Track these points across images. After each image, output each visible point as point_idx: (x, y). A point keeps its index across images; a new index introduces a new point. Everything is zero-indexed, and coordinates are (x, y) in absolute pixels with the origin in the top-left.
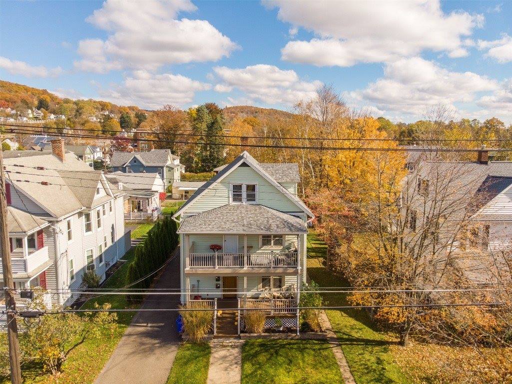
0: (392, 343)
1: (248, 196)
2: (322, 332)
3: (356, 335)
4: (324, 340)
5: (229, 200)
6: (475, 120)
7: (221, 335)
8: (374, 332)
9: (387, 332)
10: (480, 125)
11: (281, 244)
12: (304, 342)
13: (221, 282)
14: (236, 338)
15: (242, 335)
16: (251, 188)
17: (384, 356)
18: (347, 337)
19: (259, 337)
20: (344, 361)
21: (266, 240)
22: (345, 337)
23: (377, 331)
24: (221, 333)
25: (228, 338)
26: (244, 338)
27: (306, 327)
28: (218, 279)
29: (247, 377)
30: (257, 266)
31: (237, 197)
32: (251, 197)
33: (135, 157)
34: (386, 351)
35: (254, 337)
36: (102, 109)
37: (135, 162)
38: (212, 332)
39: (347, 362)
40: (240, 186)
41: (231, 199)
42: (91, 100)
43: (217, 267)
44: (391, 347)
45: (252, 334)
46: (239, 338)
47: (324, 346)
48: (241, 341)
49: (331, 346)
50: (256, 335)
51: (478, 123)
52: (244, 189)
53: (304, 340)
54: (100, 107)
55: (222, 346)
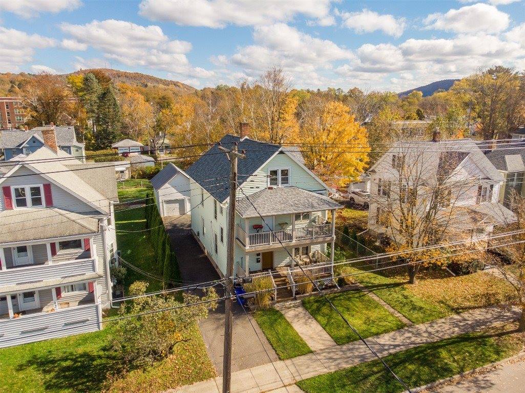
0: (405, 283)
1: (283, 179)
2: (353, 284)
3: (377, 282)
4: (358, 290)
5: (267, 184)
6: (340, 89)
7: (280, 299)
8: (386, 278)
9: (394, 276)
10: (343, 94)
11: (308, 218)
12: (345, 293)
13: (260, 257)
14: (292, 300)
15: (297, 296)
16: (285, 173)
17: (406, 293)
18: (371, 285)
19: (311, 295)
20: (382, 301)
21: (298, 216)
22: (370, 285)
23: (388, 277)
24: (280, 298)
25: (286, 301)
26: (300, 298)
27: (342, 282)
28: (258, 255)
29: (326, 326)
30: (303, 239)
31: (274, 181)
32: (285, 180)
33: (33, 137)
34: (404, 289)
35: (307, 296)
37: (34, 142)
38: (272, 299)
39: (385, 302)
40: (276, 171)
41: (269, 183)
43: (271, 243)
44: (405, 286)
45: (305, 295)
46: (295, 299)
47: (361, 294)
48: (298, 301)
49: (366, 293)
50: (308, 294)
51: (342, 91)
52: (279, 173)
53: (344, 292)
55: (286, 308)
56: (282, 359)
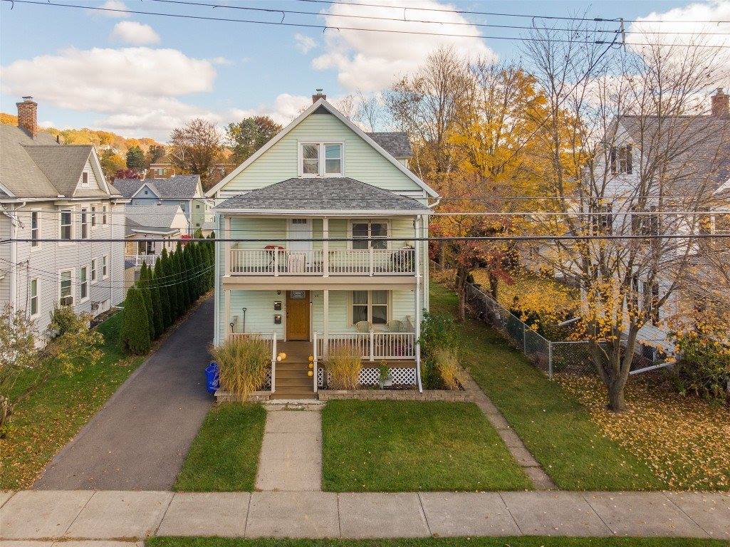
2: (464, 390)
5: (297, 171)
7: (283, 391)
13: (283, 312)
14: (310, 398)
15: (320, 391)
19: (352, 396)
24: (285, 389)
25: (296, 397)
26: (325, 396)
28: (277, 308)
30: (347, 273)
33: (146, 186)
35: (343, 395)
36: (102, 143)
37: (146, 192)
41: (301, 170)
42: (85, 130)
43: (277, 274)
45: (338, 392)
46: (316, 397)
48: (319, 402)
50: (345, 392)
52: (322, 151)
54: (99, 139)
55: (286, 409)
56: (174, 489)
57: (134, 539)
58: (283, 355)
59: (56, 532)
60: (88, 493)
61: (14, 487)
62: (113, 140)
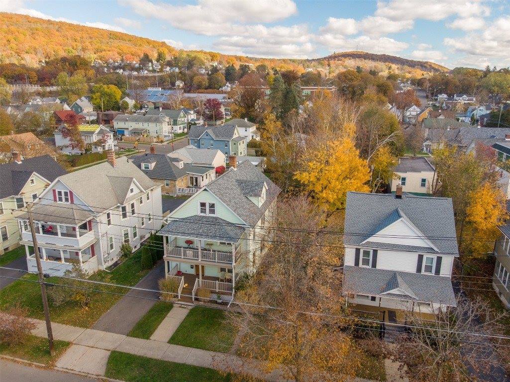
1: (210, 210)
15: (195, 301)
16: (212, 206)
25: (186, 302)
31: (204, 211)
33: (207, 132)
36: (212, 60)
37: (207, 135)
46: (193, 303)
52: (207, 205)
54: (210, 58)
55: (180, 307)
56: (127, 335)
57: (109, 350)
58: (186, 285)
59: (91, 345)
60: (104, 333)
61: (87, 327)
62: (219, 58)
